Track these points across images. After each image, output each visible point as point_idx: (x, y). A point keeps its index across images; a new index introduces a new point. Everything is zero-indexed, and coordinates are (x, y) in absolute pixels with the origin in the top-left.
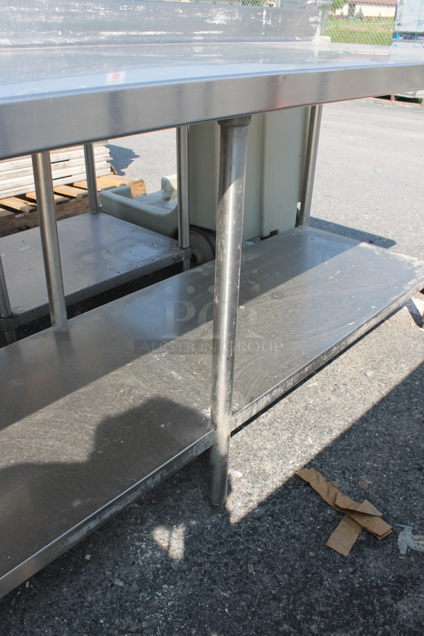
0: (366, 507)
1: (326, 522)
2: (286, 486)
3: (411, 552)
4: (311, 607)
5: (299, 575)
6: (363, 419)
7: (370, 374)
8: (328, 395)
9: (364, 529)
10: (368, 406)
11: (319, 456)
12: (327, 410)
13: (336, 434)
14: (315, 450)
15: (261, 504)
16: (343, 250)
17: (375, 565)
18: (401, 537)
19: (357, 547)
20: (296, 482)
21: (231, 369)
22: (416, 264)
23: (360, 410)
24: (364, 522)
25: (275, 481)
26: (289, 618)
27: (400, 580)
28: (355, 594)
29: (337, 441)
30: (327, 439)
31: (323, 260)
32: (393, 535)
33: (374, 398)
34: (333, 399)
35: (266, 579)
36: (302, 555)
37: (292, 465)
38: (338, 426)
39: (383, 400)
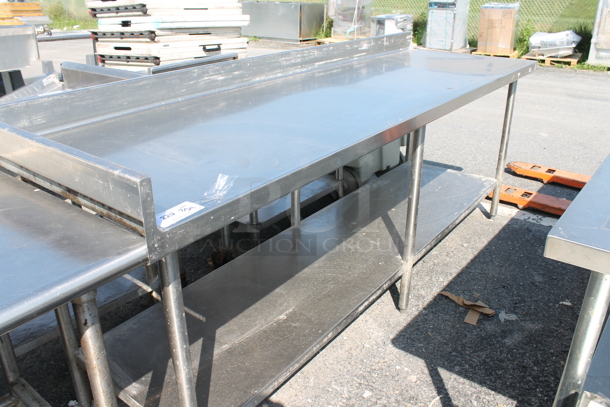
0: (479, 303)
1: (461, 313)
2: (435, 299)
3: (506, 321)
4: (464, 346)
5: (454, 334)
6: (467, 267)
7: (465, 245)
8: (445, 257)
9: (481, 313)
10: (468, 261)
11: (448, 286)
12: (446, 265)
13: (454, 275)
14: (446, 283)
15: (424, 309)
16: (439, 175)
17: (490, 327)
18: (500, 316)
19: (479, 321)
20: (440, 297)
21: (415, 229)
22: (484, 179)
23: (464, 263)
24: (481, 310)
25: (429, 298)
26: (455, 350)
27: (503, 332)
28: (483, 339)
29: (455, 278)
30: (450, 278)
31: (429, 181)
32: (496, 315)
33: (471, 257)
34: (448, 259)
35: (439, 338)
36: (453, 327)
37: (436, 291)
38: (454, 271)
39: (476, 257)
